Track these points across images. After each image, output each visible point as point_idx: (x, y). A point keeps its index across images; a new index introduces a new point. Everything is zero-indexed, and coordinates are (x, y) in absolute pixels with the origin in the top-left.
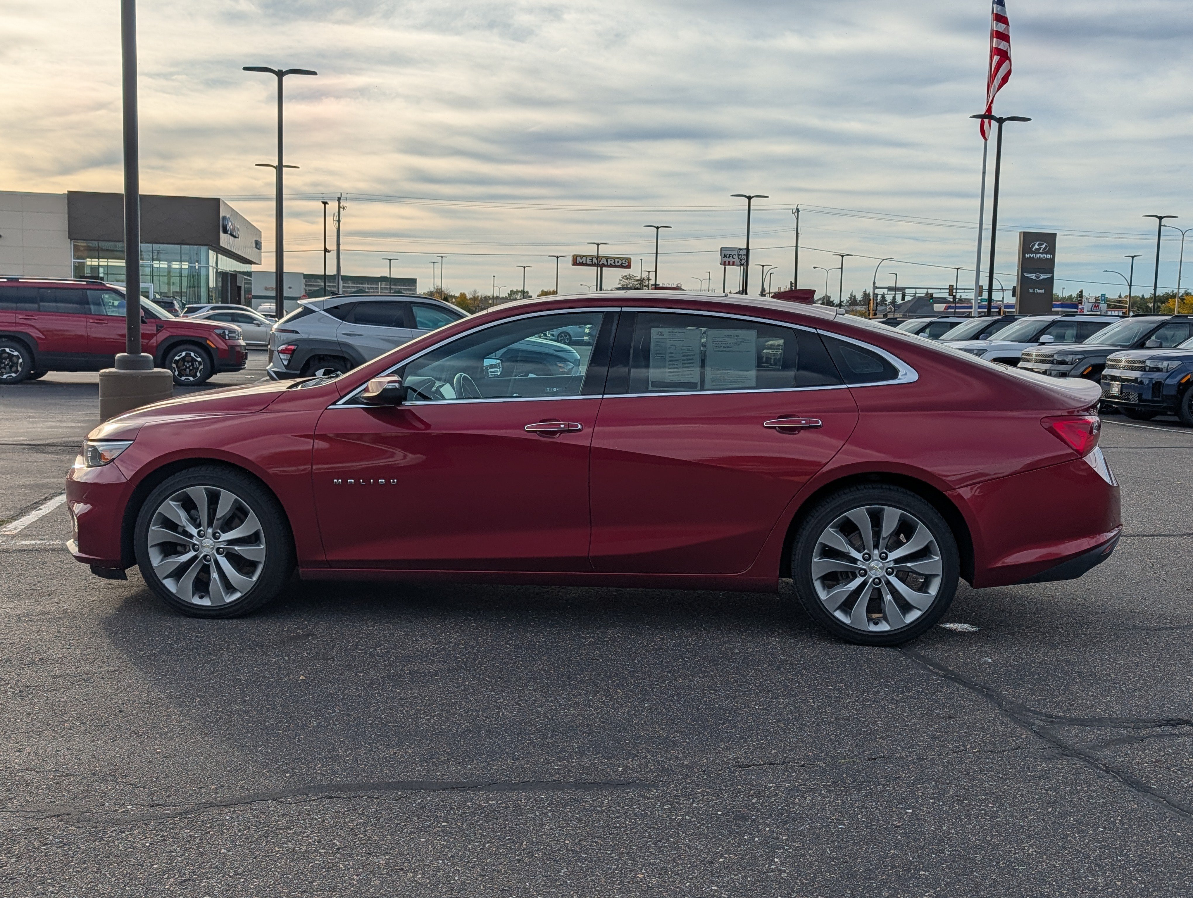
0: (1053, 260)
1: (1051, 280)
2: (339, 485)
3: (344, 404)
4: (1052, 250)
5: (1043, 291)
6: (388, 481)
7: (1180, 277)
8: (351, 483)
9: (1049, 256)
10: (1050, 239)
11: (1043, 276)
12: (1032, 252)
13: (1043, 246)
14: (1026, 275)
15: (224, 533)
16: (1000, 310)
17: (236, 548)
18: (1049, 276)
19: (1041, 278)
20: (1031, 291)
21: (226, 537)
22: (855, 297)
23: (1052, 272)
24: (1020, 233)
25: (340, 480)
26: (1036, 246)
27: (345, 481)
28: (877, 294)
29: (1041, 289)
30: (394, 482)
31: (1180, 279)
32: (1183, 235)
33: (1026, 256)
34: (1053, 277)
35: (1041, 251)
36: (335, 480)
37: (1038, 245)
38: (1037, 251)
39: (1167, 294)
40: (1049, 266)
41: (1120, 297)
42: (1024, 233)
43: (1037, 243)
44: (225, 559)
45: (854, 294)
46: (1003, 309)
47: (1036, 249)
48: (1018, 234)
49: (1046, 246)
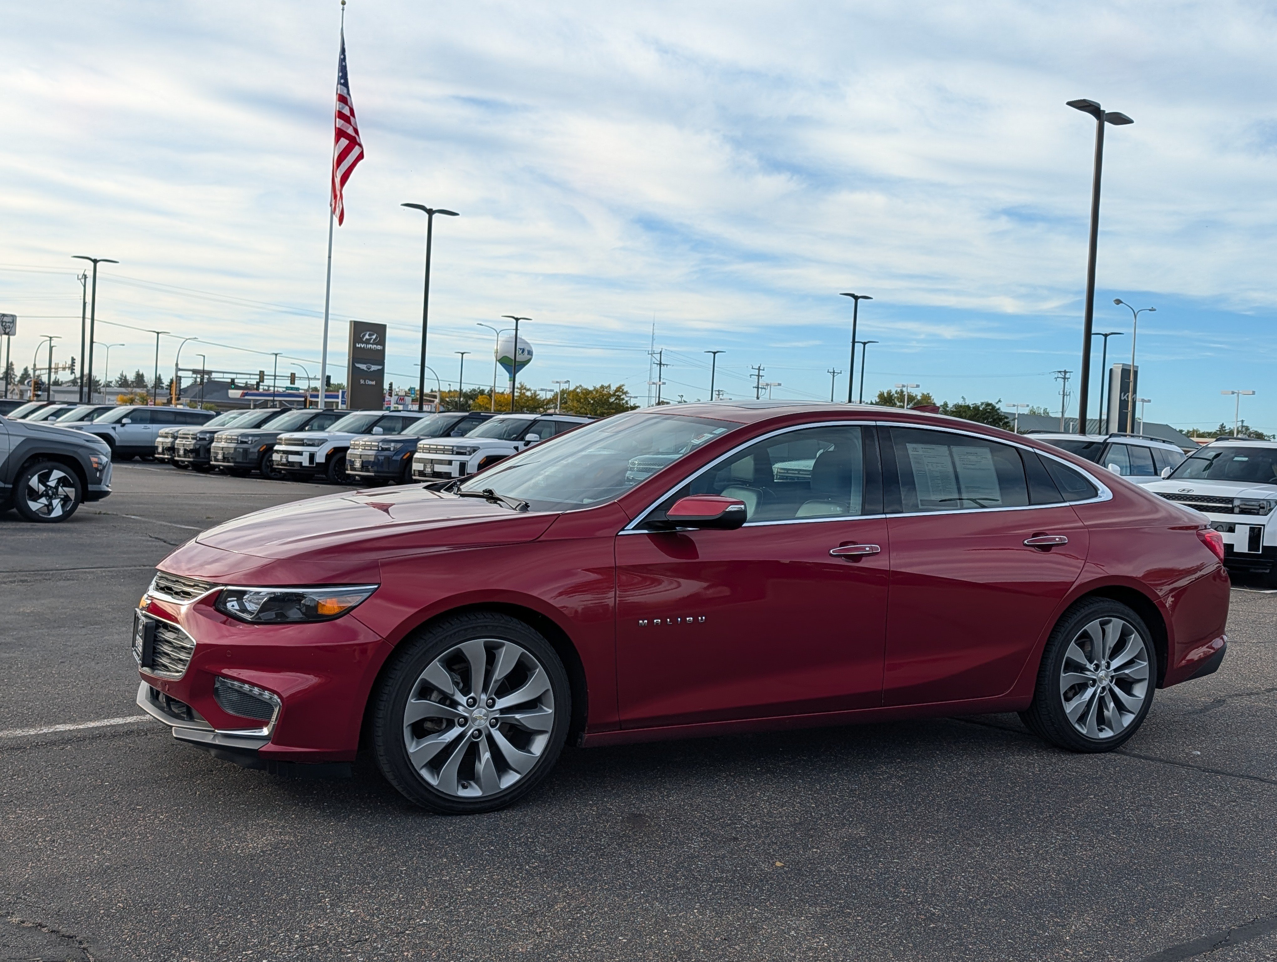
0: (383, 351)
1: (381, 372)
2: (645, 626)
3: (633, 529)
4: (382, 341)
5: (374, 383)
6: (696, 619)
7: (495, 375)
8: (657, 624)
9: (379, 347)
10: (380, 330)
11: (374, 368)
12: (363, 343)
13: (374, 337)
14: (358, 365)
15: (499, 699)
16: (306, 400)
17: (518, 716)
18: (380, 367)
19: (372, 369)
20: (362, 382)
21: (503, 703)
22: (125, 377)
23: (382, 363)
24: (351, 322)
25: (646, 621)
26: (367, 337)
27: (651, 622)
28: (180, 377)
29: (372, 381)
30: (702, 619)
31: (495, 377)
32: (498, 335)
33: (357, 345)
34: (383, 369)
35: (372, 341)
36: (641, 622)
37: (370, 335)
38: (367, 342)
39: (474, 390)
40: (379, 358)
41: (432, 391)
42: (355, 322)
43: (368, 333)
44: (498, 732)
45: (124, 374)
46: (309, 399)
47: (367, 339)
48: (349, 324)
49: (376, 337)
